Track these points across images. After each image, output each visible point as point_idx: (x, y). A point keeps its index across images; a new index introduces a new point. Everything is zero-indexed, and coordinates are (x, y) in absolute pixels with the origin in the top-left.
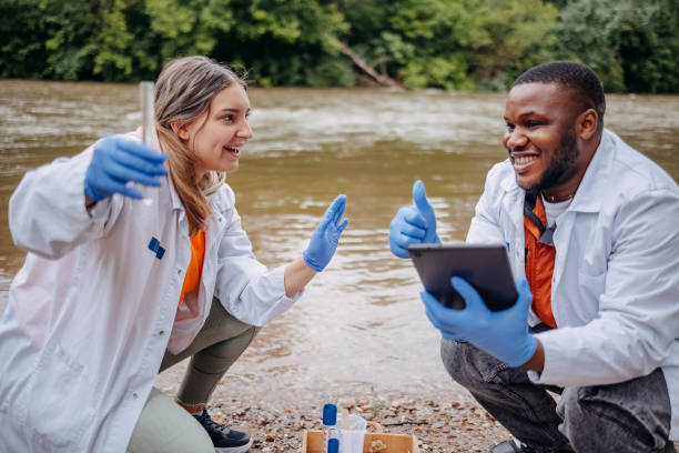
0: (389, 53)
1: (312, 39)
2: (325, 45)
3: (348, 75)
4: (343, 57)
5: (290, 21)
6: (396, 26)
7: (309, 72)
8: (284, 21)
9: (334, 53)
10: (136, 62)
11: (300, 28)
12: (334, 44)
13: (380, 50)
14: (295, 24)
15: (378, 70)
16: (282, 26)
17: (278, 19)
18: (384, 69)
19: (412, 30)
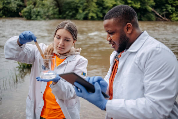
0: (167, 11)
1: (144, 7)
2: (147, 9)
3: (154, 17)
4: (153, 12)
5: (138, 3)
6: (170, 3)
7: (142, 16)
8: (136, 3)
9: (150, 11)
10: (97, 15)
11: (140, 5)
12: (150, 9)
13: (164, 10)
14: (139, 4)
15: (163, 16)
16: (135, 4)
17: (135, 3)
18: (165, 16)
19: (175, 3)
